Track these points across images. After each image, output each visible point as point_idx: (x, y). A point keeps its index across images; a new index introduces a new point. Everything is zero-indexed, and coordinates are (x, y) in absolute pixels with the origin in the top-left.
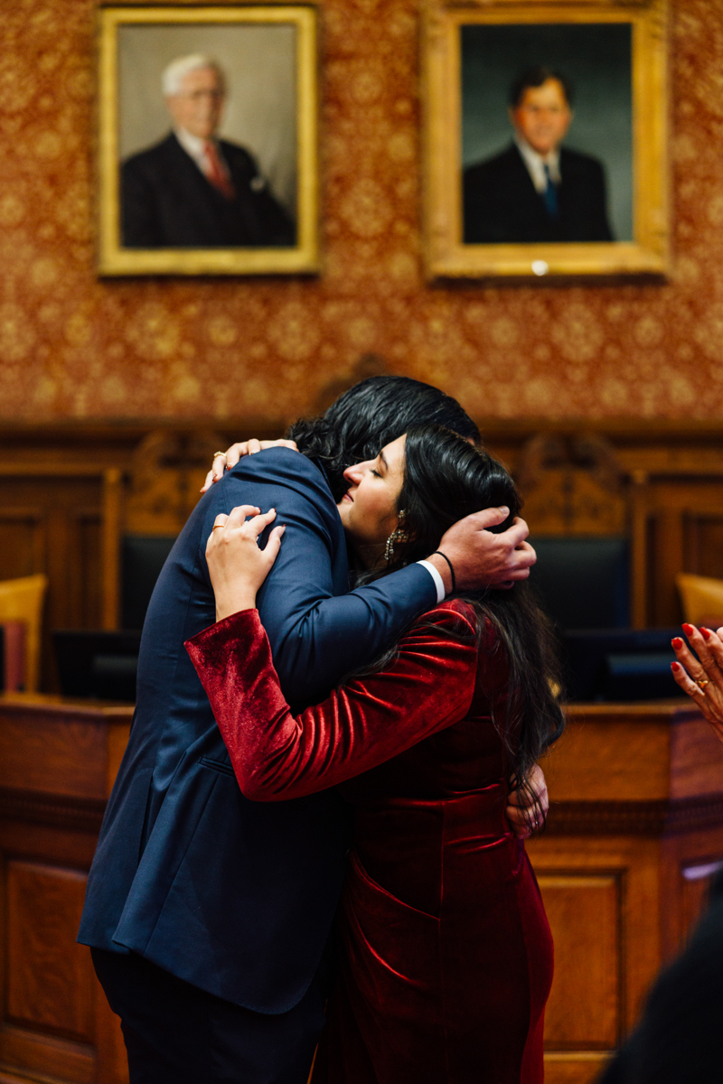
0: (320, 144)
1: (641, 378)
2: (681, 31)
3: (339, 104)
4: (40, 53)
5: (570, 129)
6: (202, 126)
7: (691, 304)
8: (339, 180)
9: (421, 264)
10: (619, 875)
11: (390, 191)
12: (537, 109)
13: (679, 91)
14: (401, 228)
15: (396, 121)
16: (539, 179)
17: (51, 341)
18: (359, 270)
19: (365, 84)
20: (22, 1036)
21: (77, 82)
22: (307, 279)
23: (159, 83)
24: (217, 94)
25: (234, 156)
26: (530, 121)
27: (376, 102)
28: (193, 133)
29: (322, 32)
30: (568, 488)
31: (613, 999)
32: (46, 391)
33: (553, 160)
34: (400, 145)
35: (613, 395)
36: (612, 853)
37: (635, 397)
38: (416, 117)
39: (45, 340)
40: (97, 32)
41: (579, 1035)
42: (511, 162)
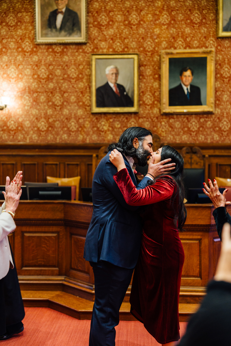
0: (139, 85)
1: (207, 135)
2: (218, 58)
3: (143, 76)
4: (79, 65)
5: (192, 80)
6: (113, 81)
7: (219, 118)
8: (142, 92)
9: (160, 111)
10: (200, 240)
11: (153, 94)
12: (186, 76)
13: (217, 72)
14: (156, 102)
15: (155, 79)
16: (186, 92)
17: (82, 127)
18: (147, 112)
19: (148, 71)
20: (74, 272)
21: (87, 72)
22: (135, 113)
23: (105, 71)
24: (117, 74)
25: (120, 87)
26: (184, 79)
27: (151, 75)
28: (111, 82)
29: (139, 60)
30: (191, 158)
31: (198, 266)
32: (80, 137)
33: (189, 87)
34: (156, 85)
35: (201, 138)
36: (199, 235)
37: (206, 139)
38: (159, 78)
39: (81, 127)
40: (92, 60)
41: (191, 274)
42: (180, 87)
